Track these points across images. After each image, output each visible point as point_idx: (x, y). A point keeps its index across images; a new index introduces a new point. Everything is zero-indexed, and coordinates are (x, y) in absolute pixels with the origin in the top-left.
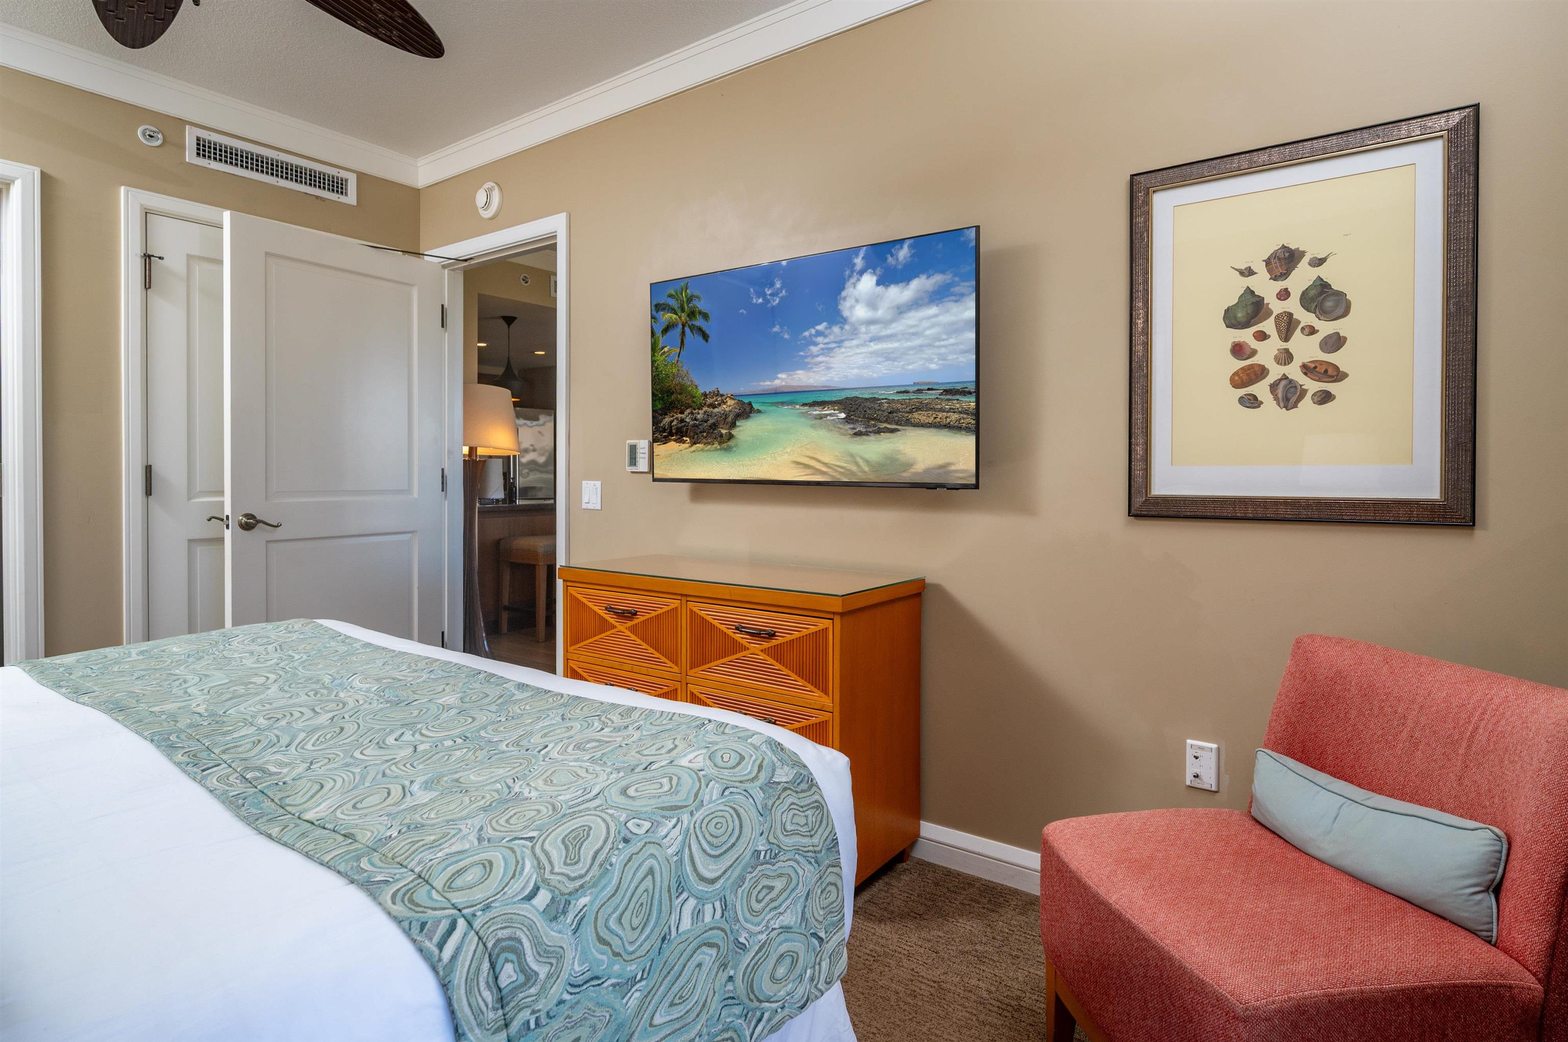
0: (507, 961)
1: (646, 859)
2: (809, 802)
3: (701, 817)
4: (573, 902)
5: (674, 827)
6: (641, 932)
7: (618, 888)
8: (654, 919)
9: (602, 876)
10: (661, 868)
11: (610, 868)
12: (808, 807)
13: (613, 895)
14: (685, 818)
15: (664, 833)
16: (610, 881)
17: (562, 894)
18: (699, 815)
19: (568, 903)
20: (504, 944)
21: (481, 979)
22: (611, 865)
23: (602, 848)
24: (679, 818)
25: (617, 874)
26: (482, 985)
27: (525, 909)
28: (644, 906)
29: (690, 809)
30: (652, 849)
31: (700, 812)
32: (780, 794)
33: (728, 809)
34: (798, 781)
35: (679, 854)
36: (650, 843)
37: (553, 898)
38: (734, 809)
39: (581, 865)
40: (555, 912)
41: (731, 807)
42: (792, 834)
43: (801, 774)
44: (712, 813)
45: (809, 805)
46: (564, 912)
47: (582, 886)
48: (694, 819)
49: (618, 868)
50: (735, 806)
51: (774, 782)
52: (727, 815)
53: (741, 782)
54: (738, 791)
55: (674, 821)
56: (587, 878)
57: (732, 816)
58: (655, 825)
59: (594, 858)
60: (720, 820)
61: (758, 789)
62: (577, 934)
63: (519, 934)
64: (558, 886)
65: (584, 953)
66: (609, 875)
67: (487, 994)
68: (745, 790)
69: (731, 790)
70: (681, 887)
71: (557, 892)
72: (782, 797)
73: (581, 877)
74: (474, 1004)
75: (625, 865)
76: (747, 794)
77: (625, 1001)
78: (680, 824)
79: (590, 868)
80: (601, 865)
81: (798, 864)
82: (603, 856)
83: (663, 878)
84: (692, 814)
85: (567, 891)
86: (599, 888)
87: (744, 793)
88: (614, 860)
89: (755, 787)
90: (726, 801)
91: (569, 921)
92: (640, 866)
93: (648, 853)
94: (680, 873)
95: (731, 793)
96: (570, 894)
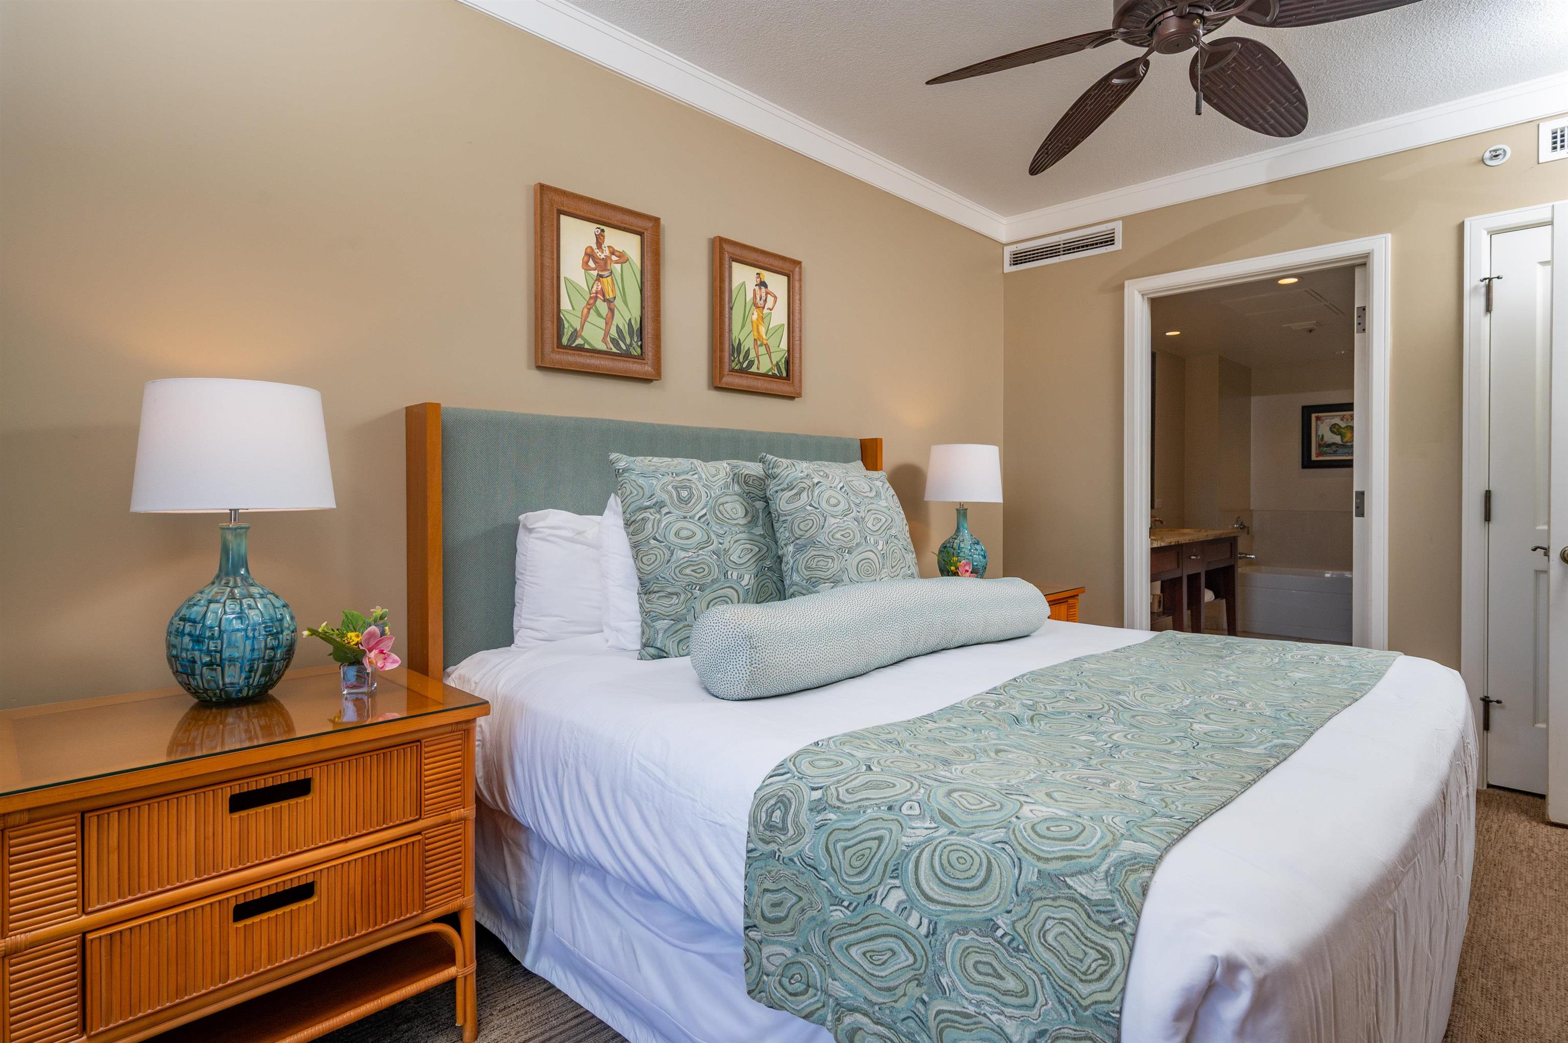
0: (779, 808)
1: (884, 828)
2: (1099, 941)
3: (954, 842)
4: (827, 811)
5: (927, 829)
6: (857, 874)
7: (854, 828)
8: (868, 875)
9: (853, 813)
10: (889, 844)
11: (861, 813)
12: (1093, 945)
13: (849, 830)
14: (943, 831)
15: (914, 825)
16: (854, 820)
17: (826, 802)
18: (954, 839)
19: (825, 809)
20: (784, 799)
21: (766, 806)
22: (864, 812)
23: (873, 799)
24: (938, 827)
25: (861, 820)
26: (764, 809)
27: (806, 790)
28: (864, 859)
29: (956, 829)
30: (895, 827)
31: (959, 838)
32: (1059, 897)
33: (983, 856)
34: (1102, 908)
35: (910, 848)
36: (899, 822)
37: (821, 799)
38: (989, 862)
39: (851, 796)
40: (818, 807)
41: (988, 858)
42: (1049, 949)
43: (1114, 906)
44: (967, 847)
45: (1096, 944)
46: (819, 812)
47: (839, 808)
48: (947, 838)
49: (866, 817)
50: (993, 860)
51: (1065, 881)
52: (977, 860)
53: (1025, 850)
54: (1012, 853)
55: (933, 825)
56: (845, 806)
57: (981, 864)
58: (921, 816)
59: (860, 800)
60: (968, 858)
61: (1036, 870)
62: (817, 831)
63: (793, 800)
64: (829, 796)
65: (813, 845)
66: (857, 817)
67: (764, 815)
68: (1019, 859)
69: (1006, 847)
70: (896, 872)
71: (825, 799)
72: (1059, 902)
73: (843, 802)
74: (756, 813)
75: (870, 820)
76: (1019, 863)
77: (832, 908)
78: (934, 830)
79: (852, 803)
80: (860, 807)
81: (1042, 988)
82: (867, 804)
83: (887, 851)
84: (951, 833)
85: (830, 802)
86: (846, 818)
87: (1016, 860)
88: (869, 811)
89: (1034, 866)
90: (988, 850)
91: (818, 819)
92: (877, 829)
93: (890, 826)
94: (900, 861)
95: (1004, 849)
96: (830, 805)
